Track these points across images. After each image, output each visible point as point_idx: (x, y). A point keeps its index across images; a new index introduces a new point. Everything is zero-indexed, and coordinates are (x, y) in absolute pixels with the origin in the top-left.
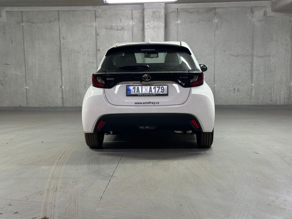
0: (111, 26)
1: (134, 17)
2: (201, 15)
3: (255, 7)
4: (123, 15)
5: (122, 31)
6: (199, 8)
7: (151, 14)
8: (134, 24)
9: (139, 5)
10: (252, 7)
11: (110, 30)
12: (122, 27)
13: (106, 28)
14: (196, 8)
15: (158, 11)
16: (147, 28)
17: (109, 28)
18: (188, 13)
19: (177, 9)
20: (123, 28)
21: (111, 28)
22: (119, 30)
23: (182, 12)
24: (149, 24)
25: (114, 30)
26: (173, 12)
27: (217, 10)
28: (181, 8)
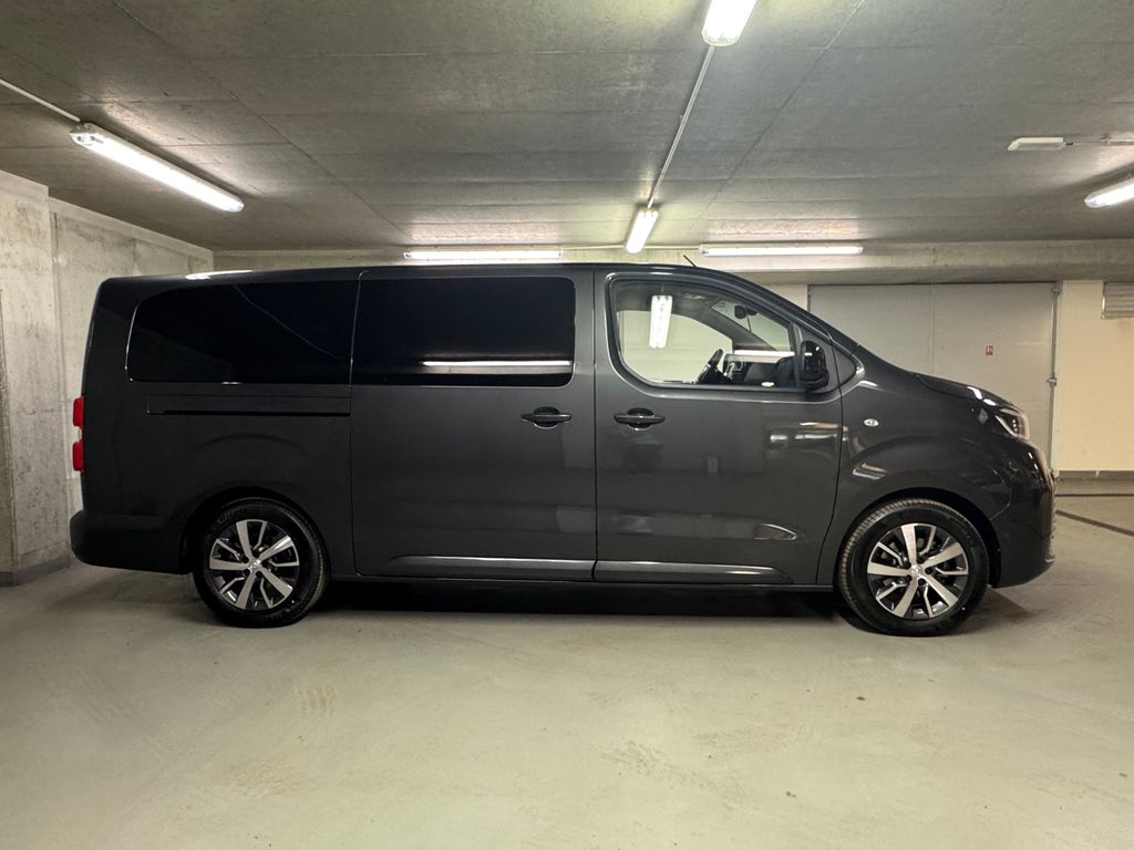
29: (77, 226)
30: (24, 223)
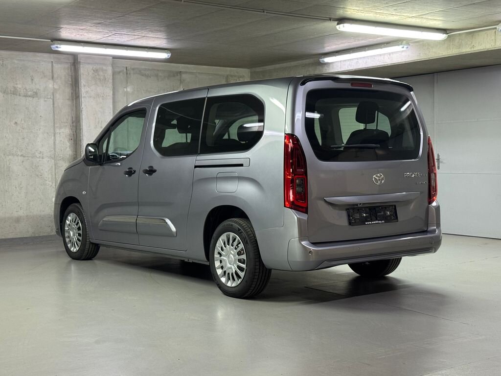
0: (14, 87)
1: (55, 76)
2: (161, 81)
3: (232, 76)
4: (36, 70)
5: (34, 99)
6: (158, 70)
7: (91, 74)
8: (56, 87)
9: (65, 56)
10: (227, 76)
11: (12, 95)
12: (35, 91)
13: (4, 92)
14: (155, 70)
15: (102, 70)
16: (84, 97)
17: (9, 92)
18: (143, 75)
19: (127, 69)
20: (36, 93)
21: (15, 92)
22: (29, 96)
23: (134, 74)
24: (88, 89)
25: (20, 95)
26: (120, 72)
27: (184, 76)
28: (133, 67)
29: (140, 71)
30: (97, 77)
